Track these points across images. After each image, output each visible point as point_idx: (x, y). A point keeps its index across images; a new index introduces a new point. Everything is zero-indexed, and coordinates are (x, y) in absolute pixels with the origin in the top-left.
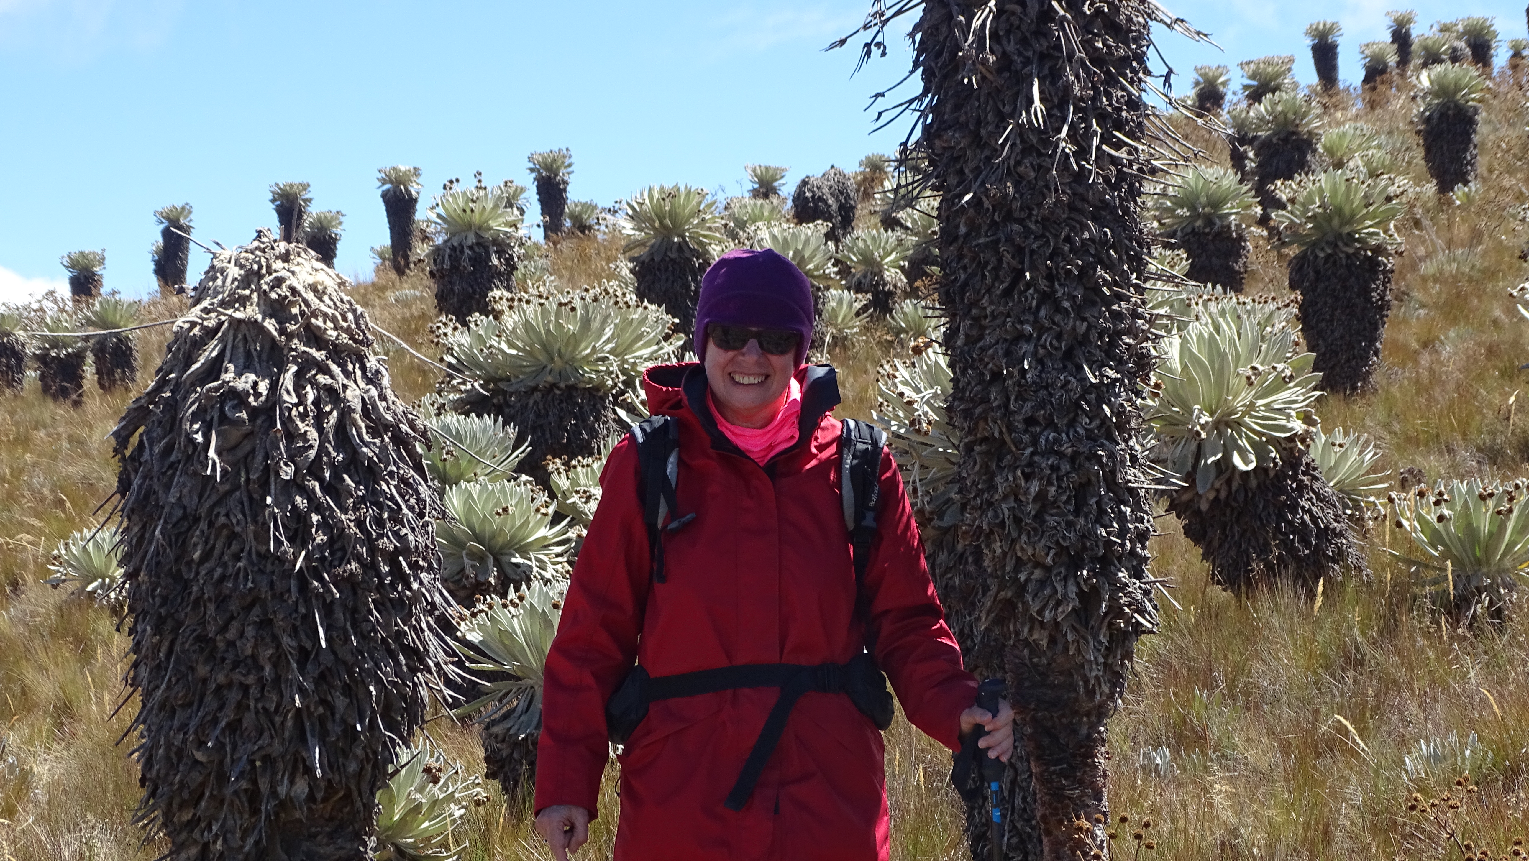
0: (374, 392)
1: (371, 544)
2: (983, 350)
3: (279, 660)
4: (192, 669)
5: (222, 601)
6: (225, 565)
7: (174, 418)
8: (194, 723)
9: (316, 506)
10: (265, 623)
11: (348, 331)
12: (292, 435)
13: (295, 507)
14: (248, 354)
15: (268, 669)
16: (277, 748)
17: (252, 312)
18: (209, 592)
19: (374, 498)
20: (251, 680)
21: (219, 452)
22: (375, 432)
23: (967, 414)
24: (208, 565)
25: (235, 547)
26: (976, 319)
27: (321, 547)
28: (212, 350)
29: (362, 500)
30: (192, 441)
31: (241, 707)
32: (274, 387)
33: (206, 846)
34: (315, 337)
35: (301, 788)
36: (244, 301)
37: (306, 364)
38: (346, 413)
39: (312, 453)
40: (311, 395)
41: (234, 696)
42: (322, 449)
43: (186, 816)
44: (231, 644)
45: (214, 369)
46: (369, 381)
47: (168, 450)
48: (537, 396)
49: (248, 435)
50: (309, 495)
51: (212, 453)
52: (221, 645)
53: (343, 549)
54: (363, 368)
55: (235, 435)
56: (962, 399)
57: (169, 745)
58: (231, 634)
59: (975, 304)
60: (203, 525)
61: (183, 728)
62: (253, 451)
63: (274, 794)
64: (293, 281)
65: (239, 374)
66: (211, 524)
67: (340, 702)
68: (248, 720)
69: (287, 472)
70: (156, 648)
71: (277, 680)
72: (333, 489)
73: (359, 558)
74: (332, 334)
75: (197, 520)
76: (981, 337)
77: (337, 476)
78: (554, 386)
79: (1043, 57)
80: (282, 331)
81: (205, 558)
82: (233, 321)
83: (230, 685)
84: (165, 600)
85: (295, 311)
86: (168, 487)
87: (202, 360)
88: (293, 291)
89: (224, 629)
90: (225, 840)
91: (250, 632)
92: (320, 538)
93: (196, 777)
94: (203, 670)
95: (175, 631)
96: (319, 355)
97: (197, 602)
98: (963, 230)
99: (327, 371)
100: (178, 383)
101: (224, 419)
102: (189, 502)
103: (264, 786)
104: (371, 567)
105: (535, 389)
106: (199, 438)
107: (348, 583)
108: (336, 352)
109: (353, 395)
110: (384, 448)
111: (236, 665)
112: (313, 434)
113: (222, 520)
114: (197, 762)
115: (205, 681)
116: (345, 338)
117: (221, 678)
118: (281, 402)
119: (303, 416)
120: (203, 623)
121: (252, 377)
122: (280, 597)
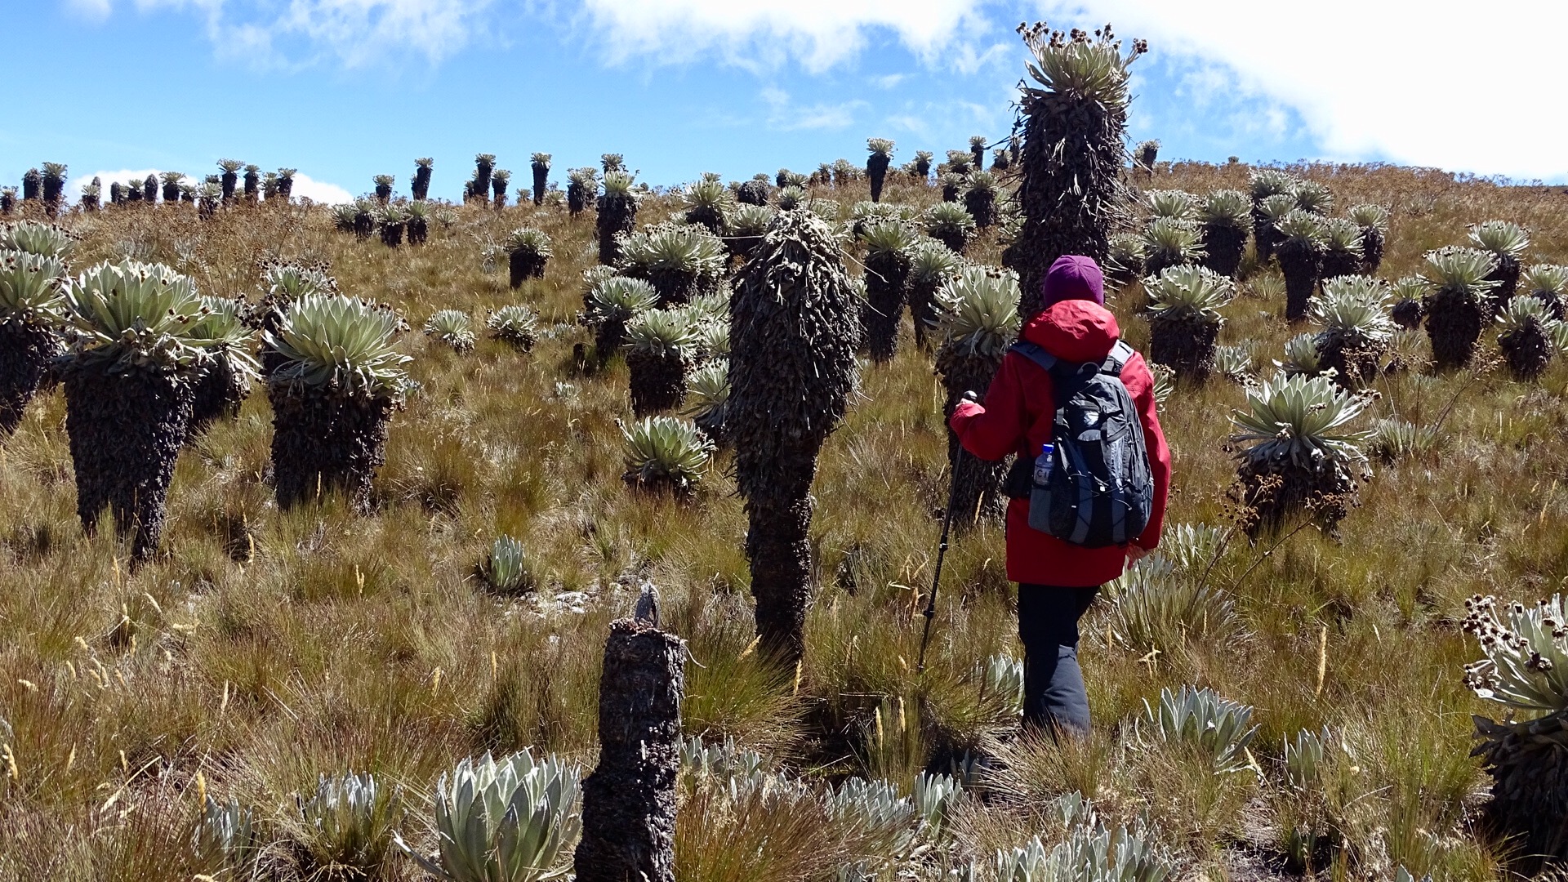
0: (843, 276)
1: (837, 338)
2: (1038, 285)
3: (797, 380)
4: (759, 380)
5: (775, 354)
6: (777, 340)
7: (760, 277)
8: (757, 403)
9: (819, 320)
10: (792, 365)
11: (834, 250)
12: (811, 289)
13: (810, 319)
14: (793, 255)
15: (791, 384)
16: (791, 416)
17: (795, 237)
18: (770, 350)
19: (840, 319)
20: (783, 387)
21: (781, 293)
22: (842, 293)
23: (1027, 311)
24: (771, 339)
25: (783, 332)
26: (1036, 272)
27: (819, 337)
28: (779, 251)
29: (835, 319)
30: (770, 288)
31: (779, 398)
32: (804, 269)
33: (753, 453)
34: (820, 251)
35: (798, 433)
36: (792, 233)
37: (818, 261)
38: (832, 282)
39: (819, 298)
40: (819, 274)
41: (776, 393)
42: (823, 297)
43: (747, 440)
44: (777, 372)
45: (779, 259)
46: (840, 271)
47: (758, 290)
48: (664, 273)
49: (793, 287)
50: (816, 315)
51: (779, 293)
52: (772, 372)
53: (826, 339)
54: (839, 266)
55: (788, 286)
56: (1026, 305)
57: (746, 409)
58: (777, 368)
59: (1036, 265)
60: (770, 322)
61: (753, 404)
62: (794, 294)
63: (787, 434)
64: (812, 226)
65: (790, 262)
66: (774, 322)
67: (818, 401)
68: (780, 403)
69: (809, 305)
70: (744, 370)
71: (794, 389)
72: (826, 314)
73: (832, 343)
74: (828, 250)
75: (768, 320)
76: (1037, 279)
77: (827, 309)
78: (672, 269)
79: (1078, 166)
80: (809, 247)
81: (769, 336)
82: (789, 241)
83: (774, 389)
84: (750, 351)
85: (813, 239)
86: (756, 305)
87: (775, 255)
88: (813, 230)
89: (774, 365)
90: (763, 451)
91: (786, 368)
92: (819, 333)
93: (755, 424)
94: (763, 381)
95: (753, 364)
96: (823, 258)
97: (764, 353)
98: (1035, 233)
99: (825, 265)
100: (762, 264)
101: (783, 280)
102: (766, 312)
103: (783, 431)
104: (836, 347)
105: (663, 270)
106: (773, 286)
107: (828, 352)
108: (828, 257)
109: (835, 276)
110: (846, 299)
111: (777, 381)
112: (819, 291)
113: (779, 321)
114: (756, 418)
115: (763, 386)
116: (832, 253)
117: (771, 385)
118: (808, 276)
119: (816, 283)
120: (766, 362)
121: (796, 264)
122: (799, 355)
